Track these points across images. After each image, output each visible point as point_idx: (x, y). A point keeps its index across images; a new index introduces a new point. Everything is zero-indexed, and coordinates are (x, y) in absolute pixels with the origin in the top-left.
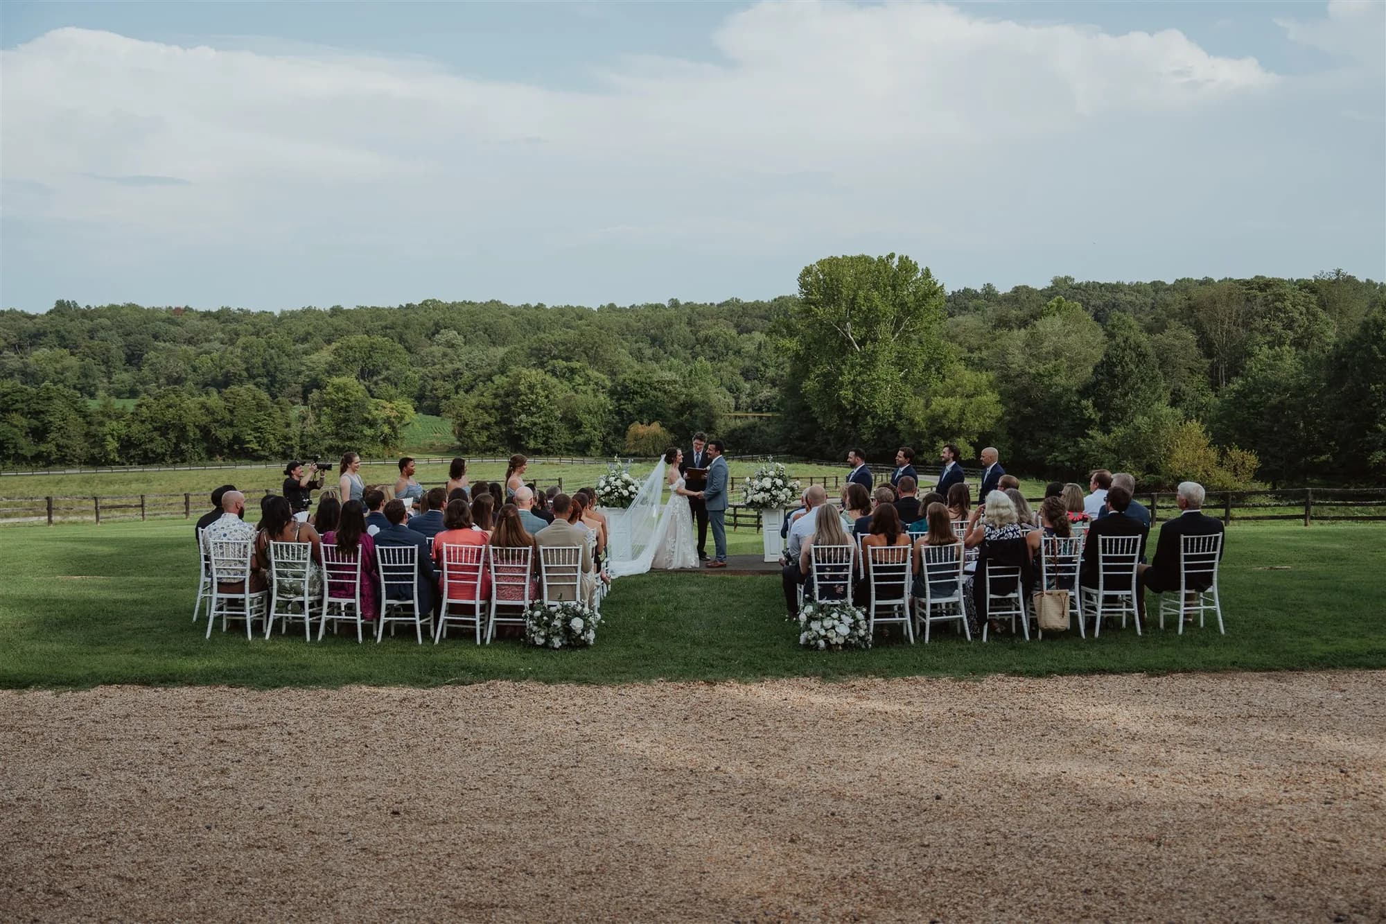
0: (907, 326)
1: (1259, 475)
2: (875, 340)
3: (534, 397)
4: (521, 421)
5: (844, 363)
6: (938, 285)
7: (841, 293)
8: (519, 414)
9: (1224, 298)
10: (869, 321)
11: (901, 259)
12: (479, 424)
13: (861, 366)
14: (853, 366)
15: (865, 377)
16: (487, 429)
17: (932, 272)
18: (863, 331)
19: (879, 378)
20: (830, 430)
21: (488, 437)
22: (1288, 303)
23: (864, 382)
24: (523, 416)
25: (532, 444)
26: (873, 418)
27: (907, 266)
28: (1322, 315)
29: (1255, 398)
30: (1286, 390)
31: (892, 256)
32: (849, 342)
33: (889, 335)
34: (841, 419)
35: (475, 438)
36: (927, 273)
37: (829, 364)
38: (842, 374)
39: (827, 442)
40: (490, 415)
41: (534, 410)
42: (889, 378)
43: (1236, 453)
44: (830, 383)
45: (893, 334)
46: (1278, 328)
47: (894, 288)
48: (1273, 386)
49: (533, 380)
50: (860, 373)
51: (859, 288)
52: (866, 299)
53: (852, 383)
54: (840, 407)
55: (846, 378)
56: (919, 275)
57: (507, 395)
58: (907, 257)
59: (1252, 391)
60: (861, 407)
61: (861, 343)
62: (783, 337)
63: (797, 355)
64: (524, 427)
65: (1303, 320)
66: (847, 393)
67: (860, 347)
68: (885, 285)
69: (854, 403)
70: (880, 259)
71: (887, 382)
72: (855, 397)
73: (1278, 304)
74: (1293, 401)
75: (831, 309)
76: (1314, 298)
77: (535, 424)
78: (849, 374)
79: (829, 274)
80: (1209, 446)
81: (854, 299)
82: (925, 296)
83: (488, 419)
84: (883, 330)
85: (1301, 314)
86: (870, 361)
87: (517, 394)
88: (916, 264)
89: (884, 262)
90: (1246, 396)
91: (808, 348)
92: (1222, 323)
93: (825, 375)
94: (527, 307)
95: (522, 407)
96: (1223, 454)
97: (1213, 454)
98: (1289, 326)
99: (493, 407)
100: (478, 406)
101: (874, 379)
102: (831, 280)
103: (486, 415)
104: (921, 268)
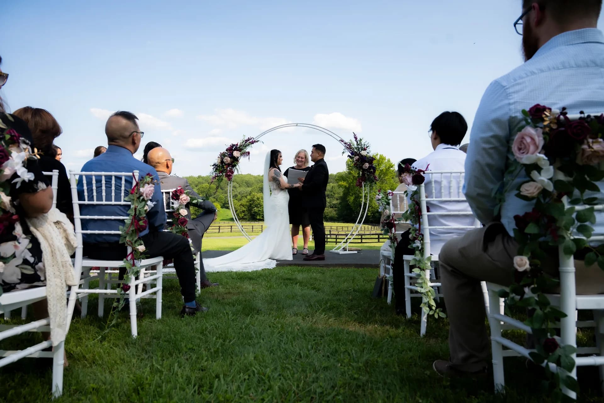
0: (382, 178)
3: (259, 202)
4: (255, 210)
6: (393, 164)
8: (254, 207)
11: (380, 155)
12: (241, 211)
16: (244, 212)
17: (391, 160)
21: (244, 215)
24: (255, 208)
25: (258, 217)
27: (382, 158)
31: (377, 155)
35: (240, 215)
36: (389, 161)
40: (245, 208)
41: (259, 206)
49: (259, 197)
56: (386, 161)
57: (250, 201)
58: (382, 155)
62: (341, 181)
63: (345, 187)
64: (256, 212)
70: (373, 156)
77: (259, 211)
82: (389, 168)
83: (244, 209)
87: (254, 201)
88: (385, 157)
91: (350, 185)
94: (259, 176)
95: (255, 205)
99: (246, 205)
100: (241, 205)
103: (243, 208)
104: (387, 158)
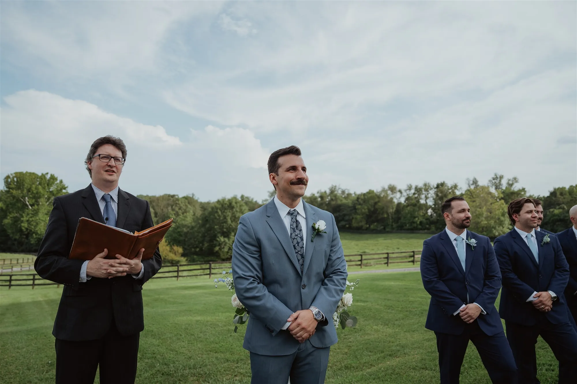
1: (183, 255)
2: (38, 205)
5: (24, 212)
6: (66, 186)
7: (24, 185)
9: (161, 199)
10: (36, 197)
11: (51, 175)
13: (32, 214)
14: (28, 214)
15: (33, 219)
17: (63, 181)
18: (34, 201)
19: (39, 219)
20: (15, 240)
22: (180, 202)
23: (33, 221)
26: (36, 235)
27: (53, 178)
28: (189, 206)
29: (179, 230)
30: (188, 227)
31: (47, 174)
32: (27, 205)
33: (44, 203)
34: (21, 235)
36: (61, 182)
37: (17, 213)
38: (23, 217)
39: (14, 244)
42: (44, 219)
43: (175, 248)
44: (16, 220)
45: (46, 202)
46: (177, 209)
47: (48, 185)
48: (184, 226)
50: (31, 217)
51: (33, 184)
52: (36, 188)
53: (28, 221)
54: (21, 231)
55: (25, 219)
56: (58, 182)
58: (54, 174)
59: (178, 227)
60: (31, 231)
61: (32, 205)
65: (184, 207)
66: (25, 225)
67: (32, 207)
68: (44, 184)
69: (27, 229)
70: (42, 174)
71: (42, 220)
72: (28, 226)
73: (177, 202)
74: (191, 231)
75: (20, 192)
76: (187, 201)
78: (26, 217)
79: (19, 178)
80: (167, 245)
81: (30, 188)
82: (61, 189)
84: (42, 201)
85: (183, 205)
86: (36, 213)
88: (57, 177)
89: (43, 176)
90: (176, 229)
91: (7, 206)
92: (161, 206)
93: (14, 217)
96: (171, 248)
97: (168, 248)
98: (180, 209)
101: (37, 220)
102: (20, 180)
104: (59, 179)
